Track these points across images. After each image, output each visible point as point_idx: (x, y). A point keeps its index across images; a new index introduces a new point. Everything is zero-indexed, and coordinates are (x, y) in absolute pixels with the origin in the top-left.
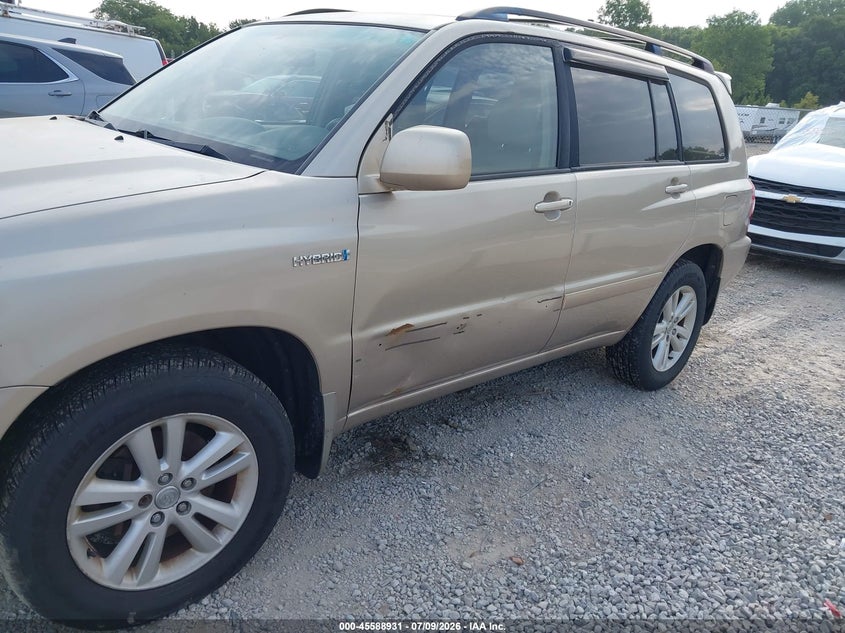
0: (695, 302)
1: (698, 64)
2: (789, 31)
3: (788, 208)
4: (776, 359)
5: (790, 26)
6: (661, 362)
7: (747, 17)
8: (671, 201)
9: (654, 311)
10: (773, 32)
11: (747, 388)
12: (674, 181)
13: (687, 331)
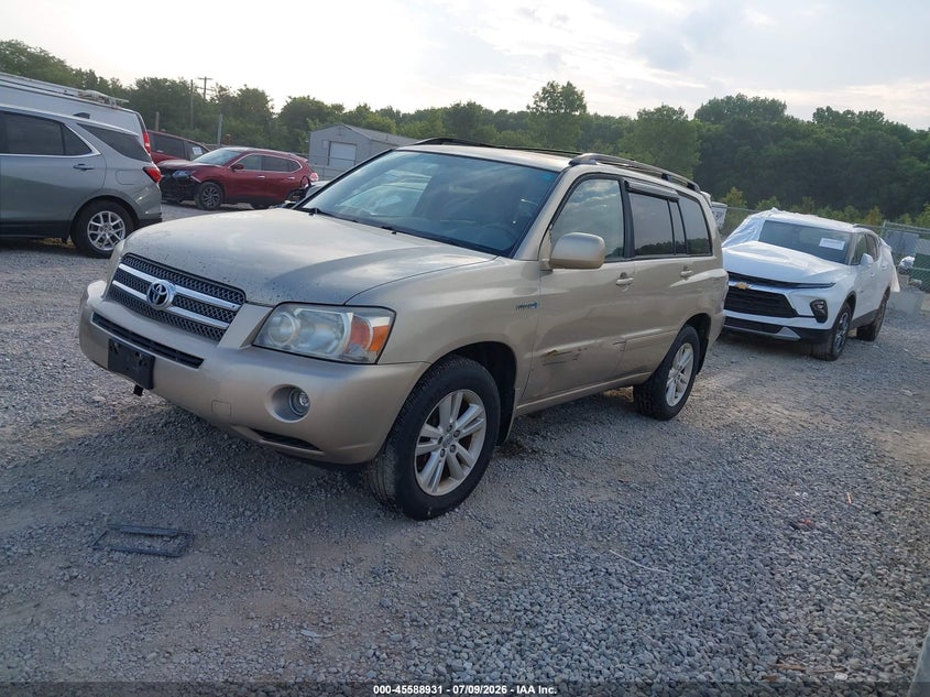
0: (692, 356)
1: (690, 187)
2: (713, 127)
3: (740, 293)
4: (744, 405)
5: (714, 123)
6: (672, 399)
7: (674, 112)
8: (683, 282)
9: (668, 362)
10: (698, 126)
11: (728, 421)
12: (685, 268)
13: (686, 377)
